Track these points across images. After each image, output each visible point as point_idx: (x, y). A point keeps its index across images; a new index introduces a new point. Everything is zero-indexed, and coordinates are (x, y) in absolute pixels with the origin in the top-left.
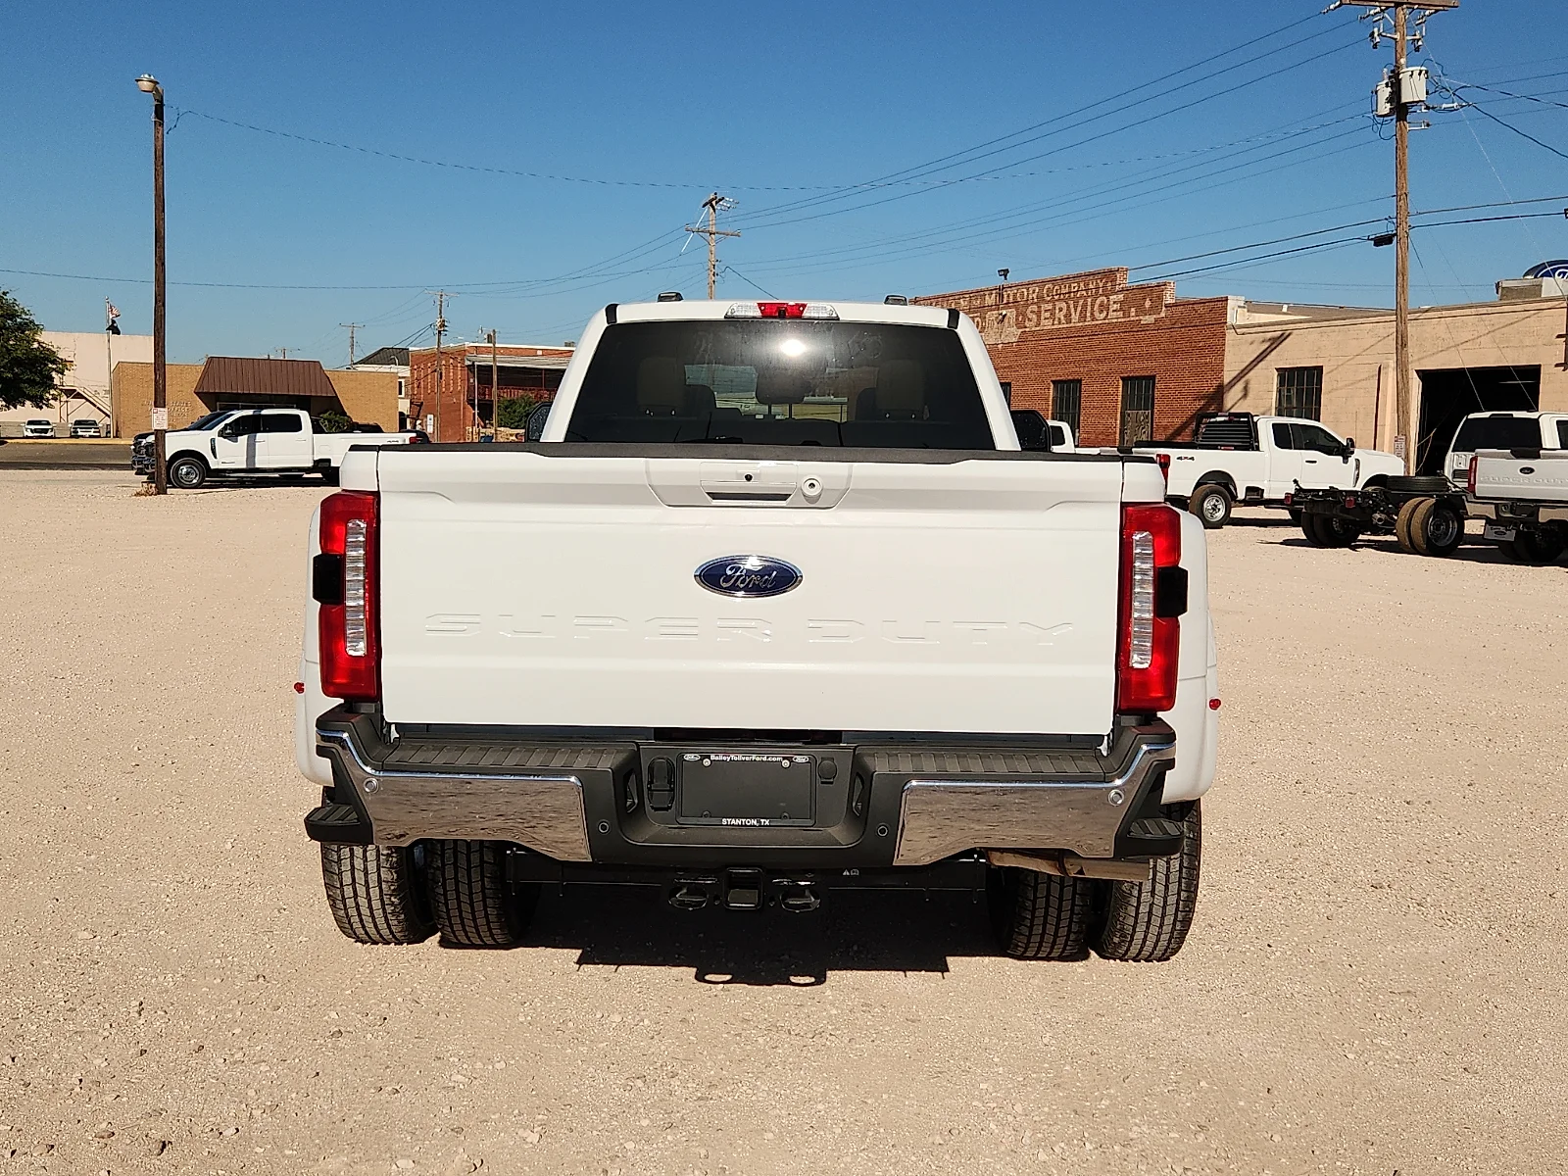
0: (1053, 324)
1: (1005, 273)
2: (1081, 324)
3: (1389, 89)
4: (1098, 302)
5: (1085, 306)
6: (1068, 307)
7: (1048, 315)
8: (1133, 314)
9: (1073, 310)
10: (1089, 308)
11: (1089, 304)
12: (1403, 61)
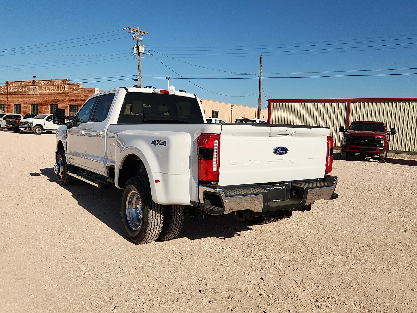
0: (49, 91)
1: (35, 77)
2: (57, 91)
3: (136, 48)
4: (62, 86)
5: (58, 87)
6: (53, 87)
7: (48, 88)
8: (71, 90)
9: (55, 88)
10: (59, 88)
11: (59, 87)
12: (139, 43)
